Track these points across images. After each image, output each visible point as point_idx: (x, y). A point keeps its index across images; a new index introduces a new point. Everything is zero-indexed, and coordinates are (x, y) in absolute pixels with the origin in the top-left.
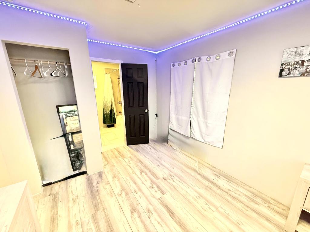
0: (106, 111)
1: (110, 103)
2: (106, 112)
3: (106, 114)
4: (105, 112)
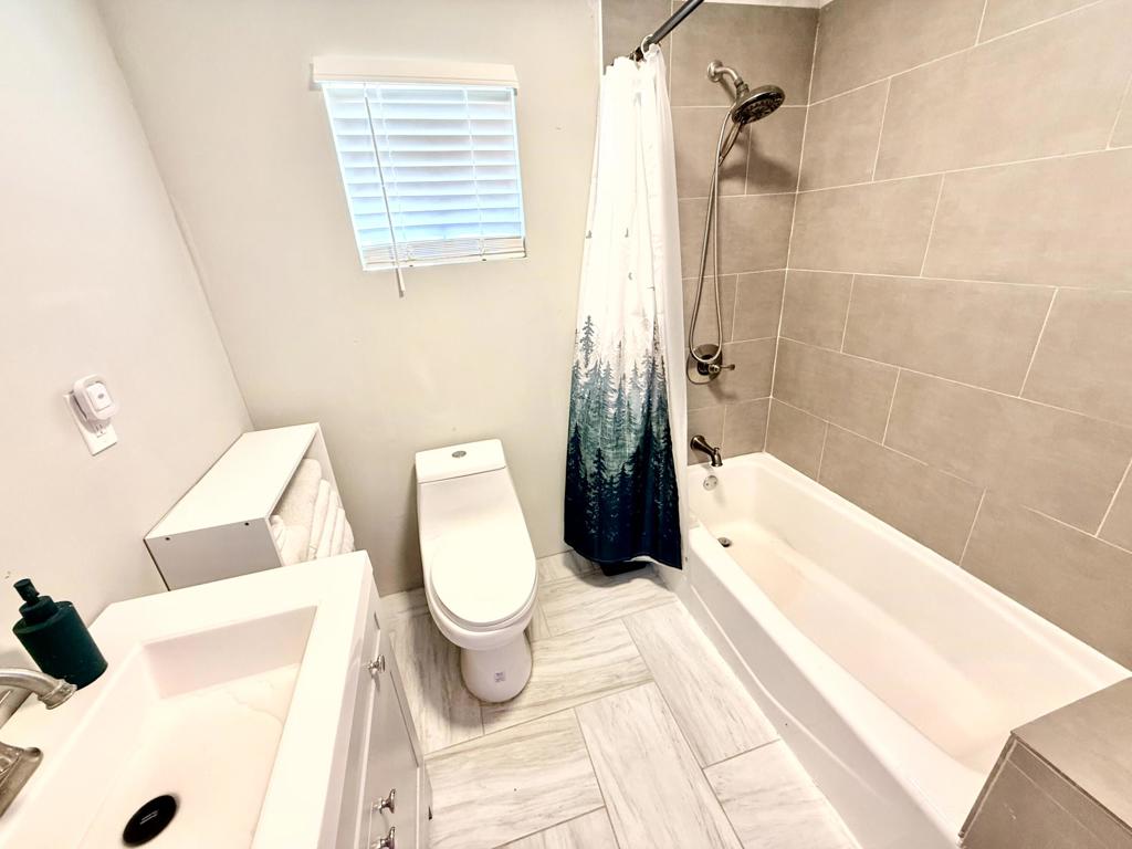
0: (599, 454)
1: (635, 386)
2: (601, 467)
3: (600, 482)
4: (591, 466)
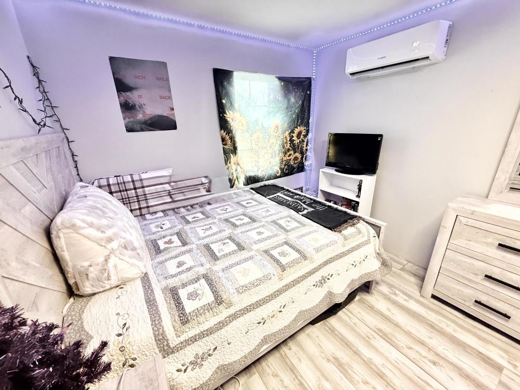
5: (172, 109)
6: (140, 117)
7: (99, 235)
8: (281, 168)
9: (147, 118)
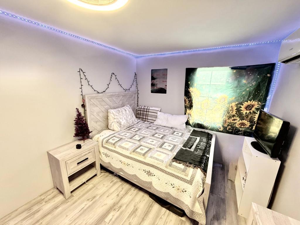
5: (166, 86)
6: (155, 88)
7: (113, 116)
8: (223, 126)
9: (157, 88)
